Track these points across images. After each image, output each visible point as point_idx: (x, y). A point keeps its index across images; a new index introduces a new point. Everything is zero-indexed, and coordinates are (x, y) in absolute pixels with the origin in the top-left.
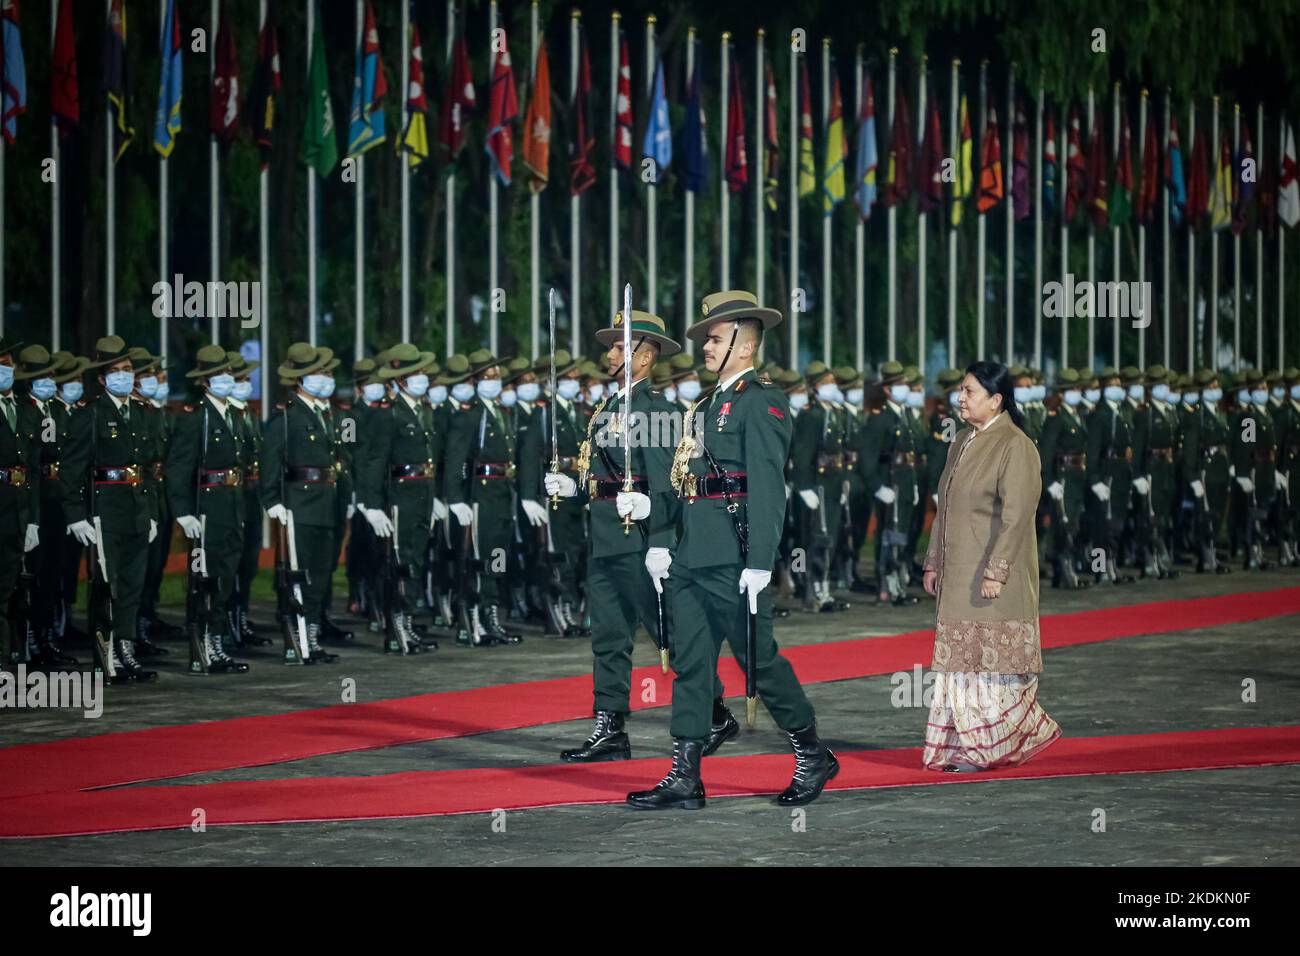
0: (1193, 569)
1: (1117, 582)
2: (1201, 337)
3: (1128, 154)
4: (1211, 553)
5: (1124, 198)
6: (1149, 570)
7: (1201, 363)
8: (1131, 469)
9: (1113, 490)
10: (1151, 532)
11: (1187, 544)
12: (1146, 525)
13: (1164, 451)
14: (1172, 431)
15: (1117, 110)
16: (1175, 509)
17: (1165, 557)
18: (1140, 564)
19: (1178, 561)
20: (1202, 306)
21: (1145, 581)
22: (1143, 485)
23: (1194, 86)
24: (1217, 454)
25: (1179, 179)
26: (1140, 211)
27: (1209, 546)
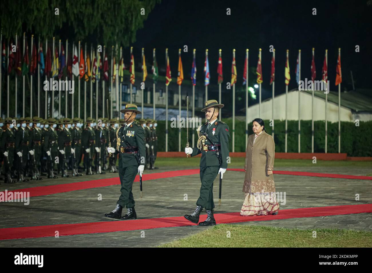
0: (47, 177)
1: (24, 181)
2: (49, 108)
3: (27, 54)
4: (52, 173)
5: (26, 67)
6: (33, 177)
7: (49, 116)
8: (28, 148)
9: (23, 154)
10: (35, 166)
11: (45, 170)
12: (33, 164)
13: (38, 142)
14: (41, 136)
15: (24, 41)
16: (41, 159)
17: (38, 174)
18: (31, 176)
19: (42, 175)
20: (49, 99)
21: (32, 180)
22: (32, 152)
23: (47, 34)
24: (54, 143)
25: (43, 62)
26: (31, 71)
27: (51, 170)
